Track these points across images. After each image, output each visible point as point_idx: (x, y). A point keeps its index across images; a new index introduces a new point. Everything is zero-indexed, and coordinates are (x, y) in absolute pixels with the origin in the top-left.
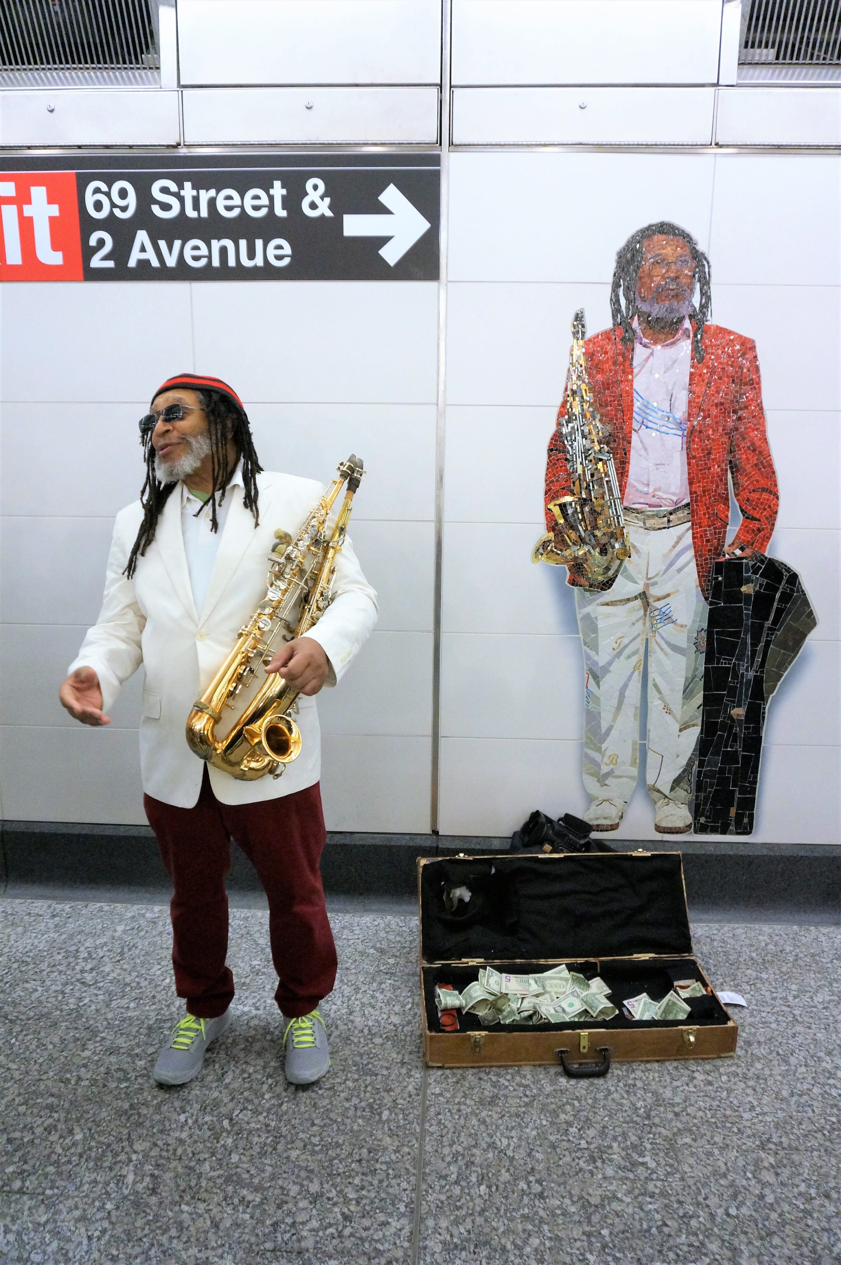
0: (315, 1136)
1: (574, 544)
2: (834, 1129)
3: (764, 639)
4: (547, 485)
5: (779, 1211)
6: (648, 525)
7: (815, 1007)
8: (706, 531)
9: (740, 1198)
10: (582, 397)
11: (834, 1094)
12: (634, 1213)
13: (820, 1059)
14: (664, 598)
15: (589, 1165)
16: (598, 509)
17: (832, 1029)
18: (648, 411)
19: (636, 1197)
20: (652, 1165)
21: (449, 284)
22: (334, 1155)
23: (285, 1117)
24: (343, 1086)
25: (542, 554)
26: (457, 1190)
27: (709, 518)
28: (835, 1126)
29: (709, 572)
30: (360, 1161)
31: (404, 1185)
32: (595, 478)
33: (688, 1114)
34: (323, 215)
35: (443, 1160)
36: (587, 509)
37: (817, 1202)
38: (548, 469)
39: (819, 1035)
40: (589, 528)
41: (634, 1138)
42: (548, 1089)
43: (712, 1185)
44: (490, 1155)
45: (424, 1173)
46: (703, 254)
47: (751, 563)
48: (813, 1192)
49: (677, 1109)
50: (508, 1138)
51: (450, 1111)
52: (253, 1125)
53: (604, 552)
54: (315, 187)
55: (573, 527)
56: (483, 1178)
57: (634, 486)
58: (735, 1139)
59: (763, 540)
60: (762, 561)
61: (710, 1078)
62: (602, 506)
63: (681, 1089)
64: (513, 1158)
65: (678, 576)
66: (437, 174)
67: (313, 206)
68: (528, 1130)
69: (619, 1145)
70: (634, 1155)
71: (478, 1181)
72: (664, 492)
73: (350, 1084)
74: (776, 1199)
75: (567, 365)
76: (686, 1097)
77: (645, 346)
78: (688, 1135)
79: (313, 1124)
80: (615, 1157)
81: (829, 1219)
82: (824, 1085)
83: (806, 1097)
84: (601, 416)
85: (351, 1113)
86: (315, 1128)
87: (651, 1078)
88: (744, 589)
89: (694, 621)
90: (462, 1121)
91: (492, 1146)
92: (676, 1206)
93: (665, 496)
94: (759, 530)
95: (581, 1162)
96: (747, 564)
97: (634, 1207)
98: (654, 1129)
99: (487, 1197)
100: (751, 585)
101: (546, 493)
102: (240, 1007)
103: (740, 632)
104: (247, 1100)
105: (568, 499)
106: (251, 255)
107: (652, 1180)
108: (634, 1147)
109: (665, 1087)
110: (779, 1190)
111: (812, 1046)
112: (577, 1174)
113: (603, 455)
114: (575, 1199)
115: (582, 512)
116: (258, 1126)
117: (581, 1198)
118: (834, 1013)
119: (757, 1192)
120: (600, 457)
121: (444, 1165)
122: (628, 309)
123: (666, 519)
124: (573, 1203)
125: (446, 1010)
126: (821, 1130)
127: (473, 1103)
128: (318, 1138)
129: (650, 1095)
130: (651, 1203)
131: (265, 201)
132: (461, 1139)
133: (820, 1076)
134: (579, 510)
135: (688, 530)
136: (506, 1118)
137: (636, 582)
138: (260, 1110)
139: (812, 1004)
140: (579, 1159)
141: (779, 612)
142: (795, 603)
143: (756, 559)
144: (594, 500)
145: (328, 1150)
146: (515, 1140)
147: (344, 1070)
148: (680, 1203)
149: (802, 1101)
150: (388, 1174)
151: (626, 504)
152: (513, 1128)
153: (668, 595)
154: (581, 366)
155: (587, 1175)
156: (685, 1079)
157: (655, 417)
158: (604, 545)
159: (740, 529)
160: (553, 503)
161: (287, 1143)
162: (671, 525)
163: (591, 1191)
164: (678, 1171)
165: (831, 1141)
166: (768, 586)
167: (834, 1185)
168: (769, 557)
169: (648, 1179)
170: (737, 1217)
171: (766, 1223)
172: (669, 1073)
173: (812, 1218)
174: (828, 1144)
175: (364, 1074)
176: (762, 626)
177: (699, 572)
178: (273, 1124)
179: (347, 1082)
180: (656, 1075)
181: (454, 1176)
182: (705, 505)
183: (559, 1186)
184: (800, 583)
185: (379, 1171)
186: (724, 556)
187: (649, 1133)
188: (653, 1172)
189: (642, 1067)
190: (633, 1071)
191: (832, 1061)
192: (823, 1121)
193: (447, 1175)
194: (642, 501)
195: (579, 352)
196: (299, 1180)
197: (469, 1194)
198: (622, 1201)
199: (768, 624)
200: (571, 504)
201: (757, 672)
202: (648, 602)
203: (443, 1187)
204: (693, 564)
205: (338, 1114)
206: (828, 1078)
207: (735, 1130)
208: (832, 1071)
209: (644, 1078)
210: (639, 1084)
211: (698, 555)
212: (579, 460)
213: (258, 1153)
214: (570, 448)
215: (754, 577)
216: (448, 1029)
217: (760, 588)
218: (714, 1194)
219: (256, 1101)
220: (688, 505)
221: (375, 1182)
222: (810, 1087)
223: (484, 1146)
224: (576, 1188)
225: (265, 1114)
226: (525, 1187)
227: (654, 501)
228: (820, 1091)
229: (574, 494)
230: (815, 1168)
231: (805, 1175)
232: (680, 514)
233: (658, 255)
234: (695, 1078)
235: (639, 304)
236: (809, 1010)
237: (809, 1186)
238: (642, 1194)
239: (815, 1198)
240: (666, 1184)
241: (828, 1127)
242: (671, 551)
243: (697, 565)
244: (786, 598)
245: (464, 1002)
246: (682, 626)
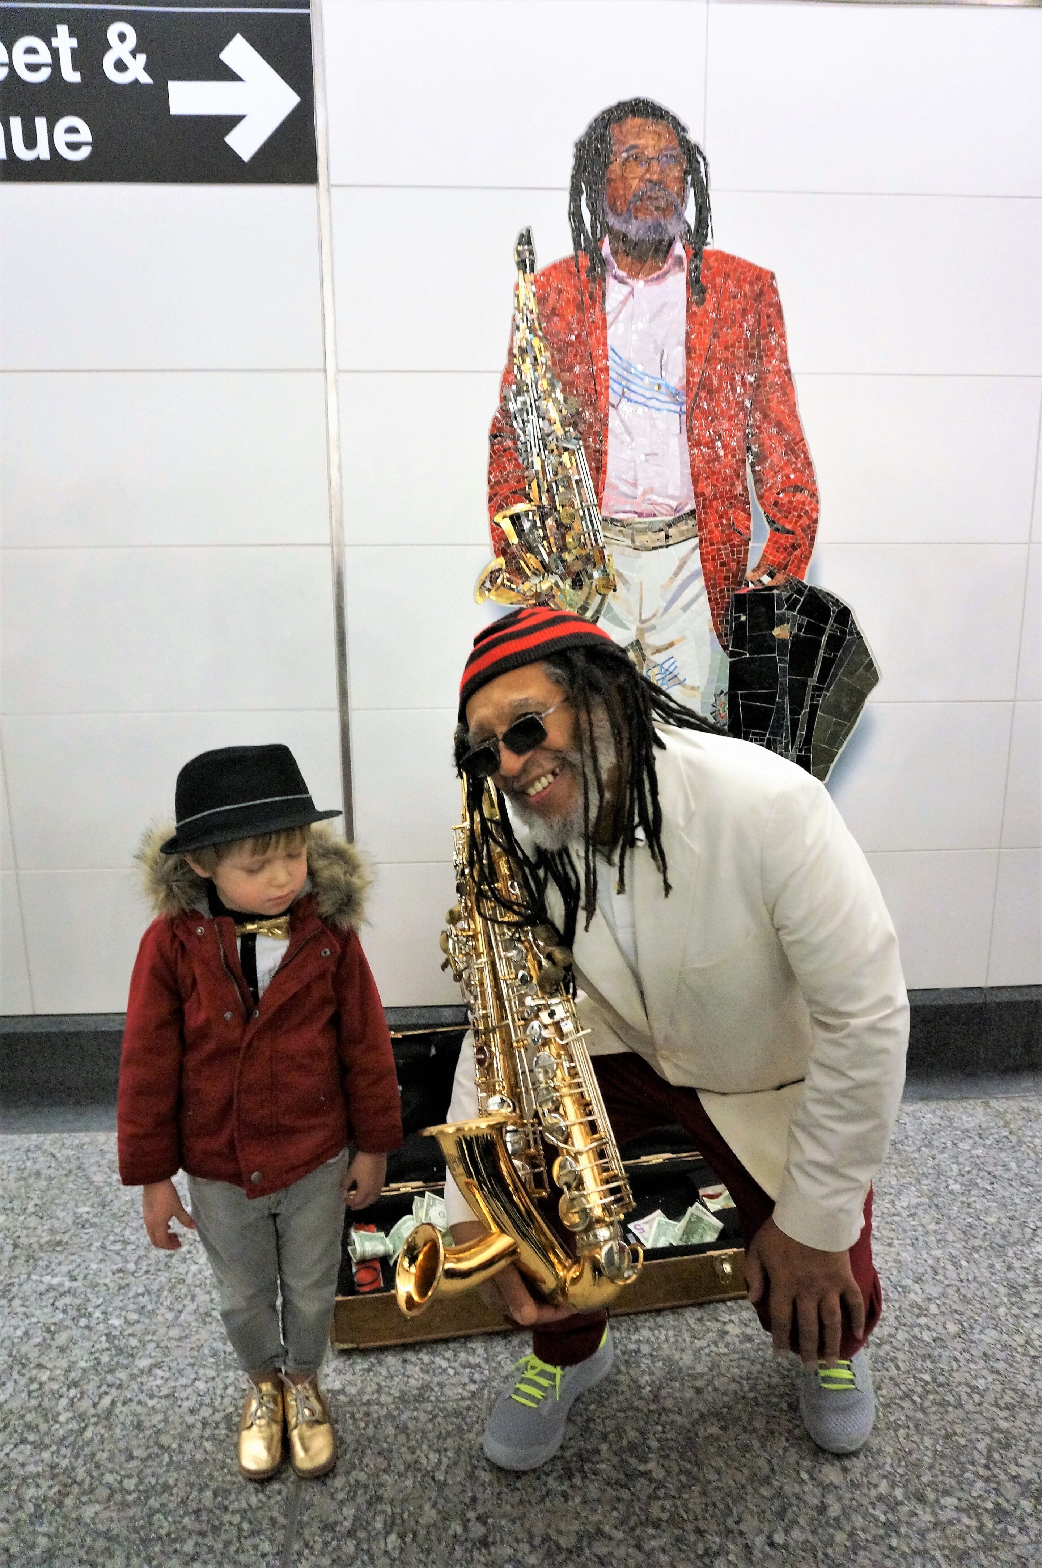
0: (129, 1476)
1: (534, 573)
2: (928, 1392)
3: (808, 703)
4: (491, 487)
5: (848, 1528)
6: (637, 544)
7: (898, 1215)
8: (719, 550)
9: (789, 1515)
10: (535, 359)
11: (927, 1339)
12: (628, 1555)
13: (905, 1290)
14: (666, 648)
15: (562, 1483)
16: (566, 521)
17: (921, 1243)
18: (630, 377)
19: (633, 1529)
20: (659, 1474)
21: (333, 190)
22: (157, 1505)
23: (87, 1450)
24: (189, 1390)
25: (489, 590)
26: (349, 1548)
27: (723, 531)
28: (929, 1387)
29: (727, 610)
30: (197, 1512)
31: (266, 1547)
32: (559, 477)
33: (716, 1390)
34: (136, 81)
35: (333, 1498)
36: (550, 522)
37: (904, 1510)
38: (491, 464)
39: (904, 1254)
40: (555, 550)
41: (632, 1434)
42: (509, 1367)
43: (749, 1498)
44: (409, 1483)
45: (300, 1523)
46: (697, 147)
47: (785, 594)
48: (899, 1493)
49: (699, 1383)
50: (439, 1451)
51: (353, 1416)
52: (32, 1469)
53: (577, 584)
54: (122, 37)
55: (530, 549)
56: (393, 1523)
57: (616, 488)
58: (783, 1421)
59: (800, 561)
60: (800, 592)
61: (749, 1331)
62: (572, 517)
63: (707, 1351)
64: (445, 1484)
65: (685, 616)
66: (305, 21)
67: (120, 66)
68: (471, 1436)
69: (610, 1446)
70: (632, 1461)
71: (385, 1528)
72: (660, 495)
73: (201, 1385)
74: (843, 1509)
75: (510, 310)
76: (713, 1364)
77: (622, 281)
78: (715, 1421)
79: (131, 1457)
80: (603, 1466)
81: (922, 1534)
82: (912, 1327)
83: (887, 1347)
84: (564, 384)
85: (196, 1432)
86: (132, 1464)
87: (663, 1337)
88: (777, 632)
89: (710, 681)
90: (371, 1431)
91: (413, 1467)
92: (692, 1538)
93: (660, 500)
94: (794, 547)
95: (550, 1480)
96: (779, 596)
97: (628, 1546)
98: (663, 1418)
99: (396, 1554)
100: (787, 627)
101: (491, 499)
102: (47, 1279)
103: (773, 695)
104: (29, 1427)
105: (520, 508)
106: (30, 142)
107: (658, 1498)
108: (632, 1448)
109: (683, 1350)
110: (849, 1495)
111: (895, 1272)
112: (542, 1500)
113: (569, 442)
114: (537, 1542)
115: (544, 528)
116: (40, 1469)
117: (546, 1538)
118: (924, 1221)
119: (816, 1502)
120: (565, 445)
121: (334, 1505)
122: (593, 227)
123: (663, 534)
124: (534, 1548)
125: (364, 1262)
126: (907, 1396)
127: (390, 1400)
128: (135, 1480)
129: (660, 1364)
130: (654, 1537)
131: (45, 56)
132: (365, 1461)
133: (907, 1314)
134: (539, 524)
135: (694, 549)
136: (439, 1419)
137: (627, 628)
138: (47, 1441)
139: (893, 1210)
140: (547, 1474)
141: (827, 663)
142: (848, 649)
143: (792, 588)
144: (559, 508)
145: (147, 1498)
146: (450, 1454)
147: (192, 1365)
148: (700, 1532)
149: (882, 1353)
150: (241, 1530)
151: (605, 513)
152: (449, 1434)
153: (672, 644)
154: (532, 312)
155: (558, 1501)
156: (712, 1335)
157: (643, 387)
158: (578, 574)
159: (767, 546)
160: (501, 514)
161: (84, 1493)
162: (671, 542)
163: (562, 1526)
164: (697, 1479)
165: (923, 1411)
166: (810, 628)
167: (931, 1479)
168: (809, 585)
169: (653, 1497)
170: (785, 1546)
171: (830, 1551)
172: (691, 1330)
173: (898, 1534)
174: (920, 1415)
175: (225, 1370)
176: (804, 684)
177: (712, 610)
178: (64, 1463)
179: (197, 1383)
180: (671, 1333)
181: (347, 1524)
182: (717, 512)
183: (514, 1522)
184: (853, 622)
185: (227, 1527)
186: (747, 585)
187: (657, 1423)
188: (661, 1485)
189: (650, 1323)
190: (637, 1329)
191: (923, 1290)
192: (911, 1381)
193: (336, 1523)
194: (628, 508)
195: (527, 291)
196: (92, 1556)
197: (368, 1552)
198: (610, 1538)
199: (813, 681)
200: (527, 516)
201: (800, 751)
202: (643, 655)
203: (326, 1544)
204: (704, 599)
205: (174, 1437)
206: (918, 1316)
207: (784, 1405)
208: (923, 1305)
209: (653, 1339)
210: (645, 1349)
211: (710, 585)
212: (535, 450)
213: (30, 1516)
214: (521, 433)
215: (790, 614)
216: (362, 1289)
217: (800, 630)
218: (752, 1513)
219: (43, 1427)
220: (692, 513)
221: (218, 1546)
222: (893, 1331)
223: (402, 1468)
224: (540, 1524)
225: (54, 1448)
226: (459, 1530)
227: (644, 507)
228: (907, 1336)
229: (531, 501)
230: (902, 1454)
231: (888, 1467)
232: (682, 526)
233: (633, 147)
234: (727, 1333)
235: (611, 220)
236: (889, 1219)
237: (893, 1485)
238: (641, 1524)
239: (902, 1503)
240: (679, 1503)
241: (919, 1390)
242: (672, 580)
243: (710, 600)
244: (836, 643)
245: (391, 1247)
246: (693, 688)
